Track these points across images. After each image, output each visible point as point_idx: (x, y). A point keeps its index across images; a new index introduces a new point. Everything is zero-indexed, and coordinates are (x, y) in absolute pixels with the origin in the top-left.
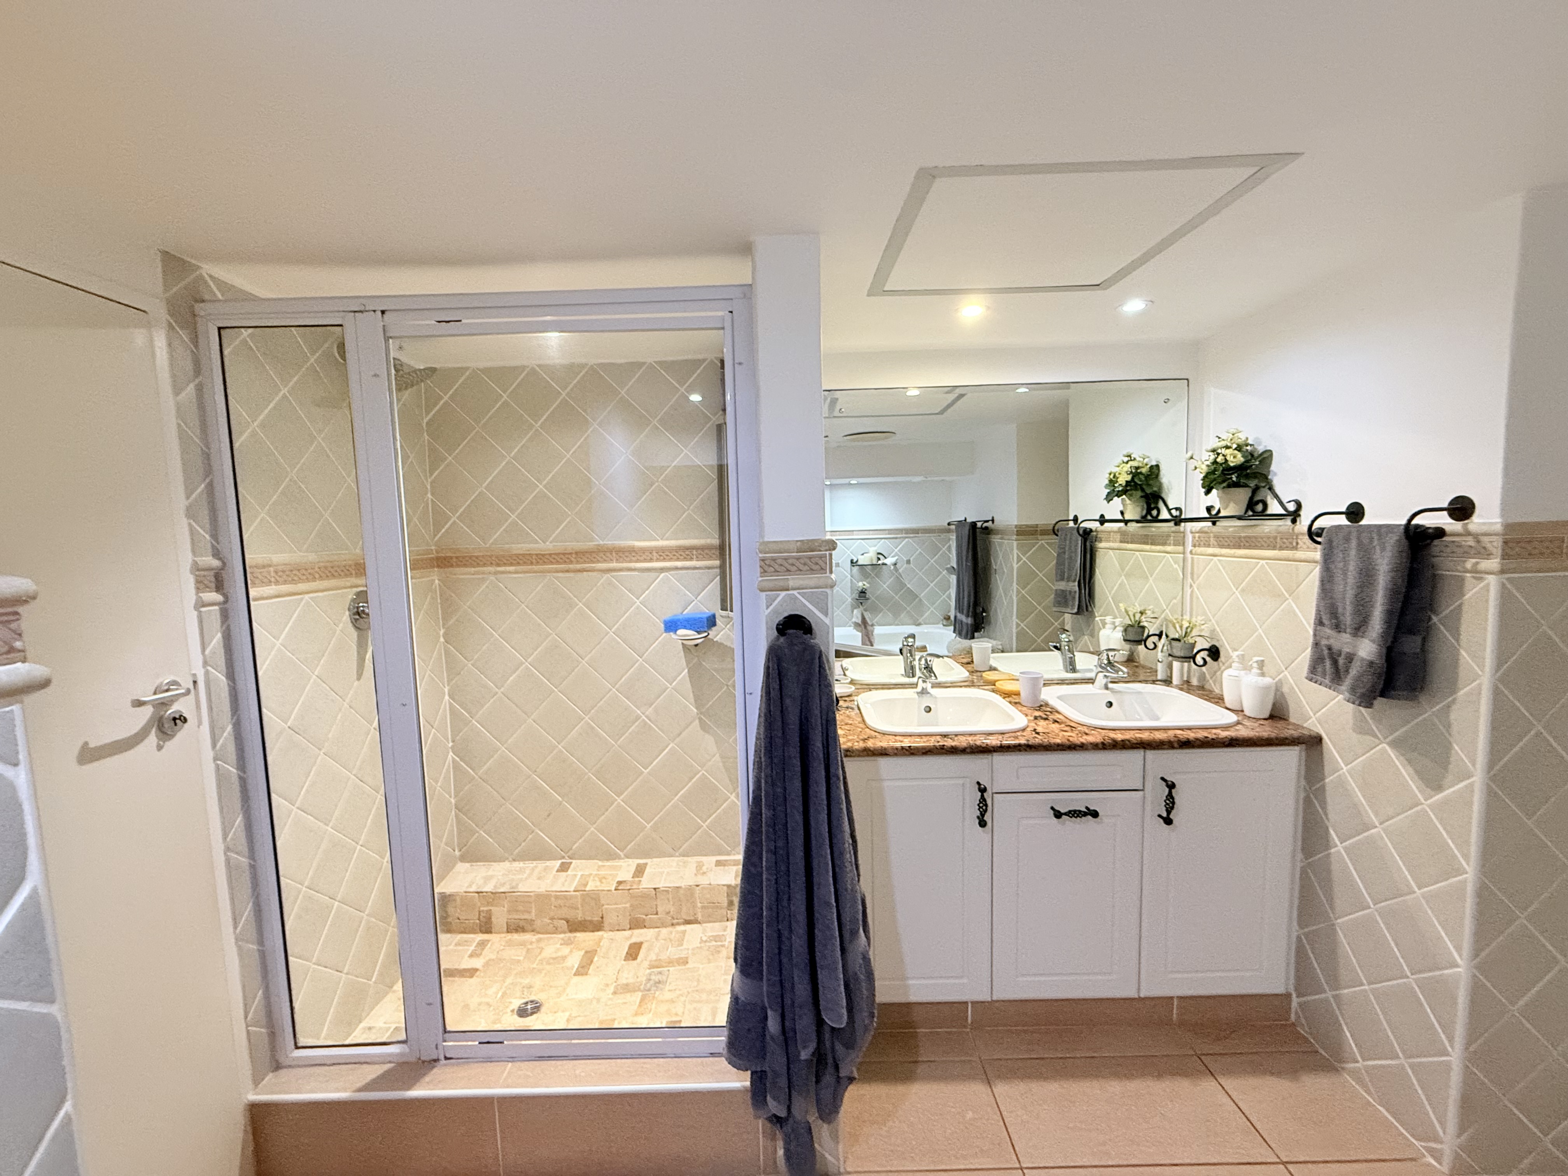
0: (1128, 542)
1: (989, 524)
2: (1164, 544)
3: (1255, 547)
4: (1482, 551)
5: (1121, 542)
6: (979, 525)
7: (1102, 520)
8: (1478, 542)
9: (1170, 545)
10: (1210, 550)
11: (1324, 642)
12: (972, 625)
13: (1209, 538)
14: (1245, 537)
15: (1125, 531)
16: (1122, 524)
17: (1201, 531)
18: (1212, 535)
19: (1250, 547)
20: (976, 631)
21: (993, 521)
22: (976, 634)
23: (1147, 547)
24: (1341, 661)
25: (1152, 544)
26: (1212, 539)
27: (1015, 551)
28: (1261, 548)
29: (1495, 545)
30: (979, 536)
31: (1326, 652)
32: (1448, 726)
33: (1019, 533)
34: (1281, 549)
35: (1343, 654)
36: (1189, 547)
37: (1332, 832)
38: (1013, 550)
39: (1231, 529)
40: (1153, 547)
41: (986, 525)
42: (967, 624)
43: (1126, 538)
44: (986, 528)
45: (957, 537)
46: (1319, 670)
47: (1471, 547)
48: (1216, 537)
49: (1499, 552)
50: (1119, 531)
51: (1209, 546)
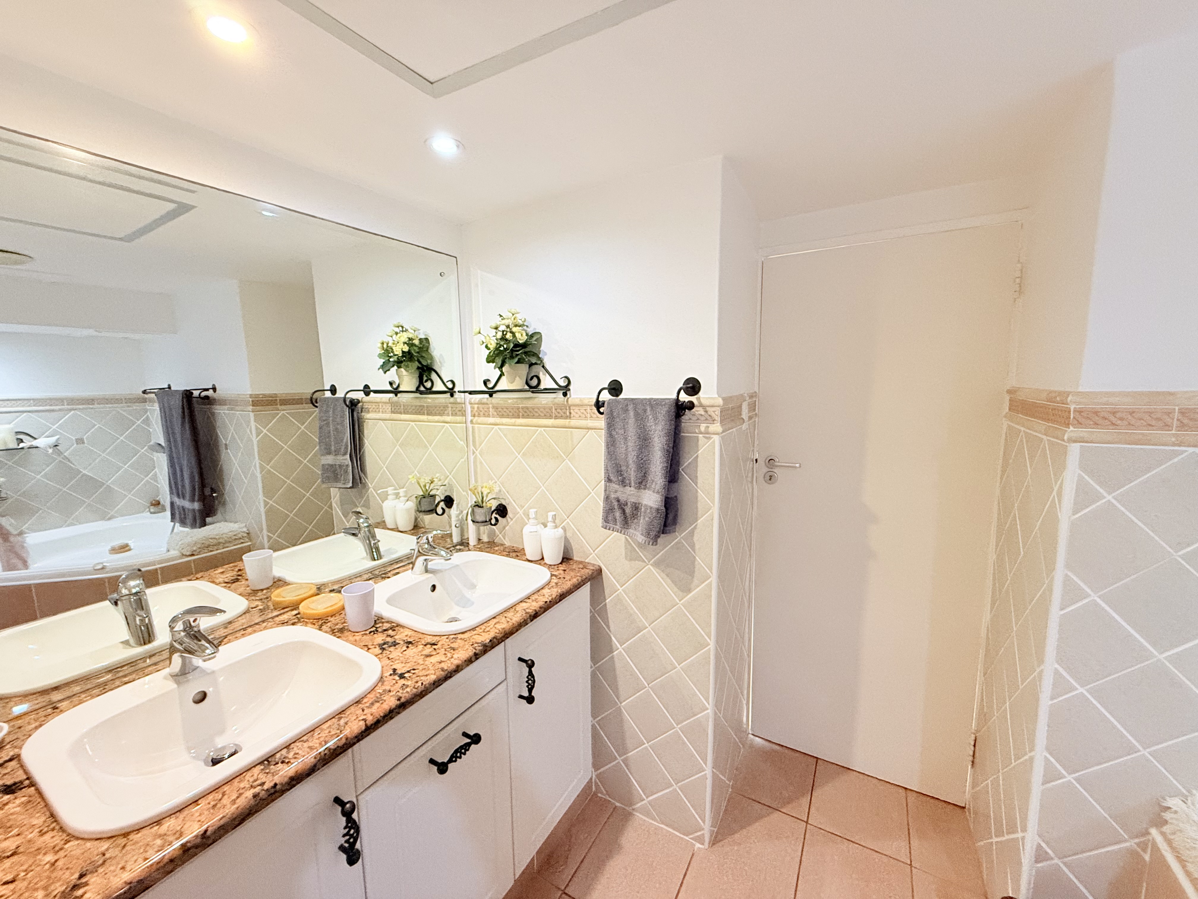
0: (401, 413)
1: (210, 393)
2: (440, 414)
3: (533, 417)
4: (709, 418)
5: (392, 412)
6: (196, 393)
7: (367, 391)
8: (706, 412)
9: (448, 415)
10: (491, 420)
11: (613, 496)
12: (199, 510)
13: (488, 408)
14: (522, 408)
15: (397, 402)
16: (392, 395)
17: (480, 403)
18: (491, 406)
19: (528, 417)
20: (208, 515)
21: (214, 389)
22: (208, 520)
23: (425, 417)
24: (628, 510)
25: (428, 414)
26: (491, 409)
27: (253, 424)
28: (539, 417)
29: (715, 413)
30: (197, 407)
31: (616, 504)
32: (693, 546)
33: (254, 404)
34: (556, 417)
35: (629, 504)
36: (470, 418)
37: (613, 638)
38: (249, 422)
39: (510, 401)
40: (430, 418)
41: (204, 394)
42: (194, 510)
43: (396, 409)
44: (207, 397)
45: (163, 409)
46: (610, 518)
47: (701, 415)
48: (496, 408)
49: (718, 419)
50: (390, 402)
51: (489, 416)
